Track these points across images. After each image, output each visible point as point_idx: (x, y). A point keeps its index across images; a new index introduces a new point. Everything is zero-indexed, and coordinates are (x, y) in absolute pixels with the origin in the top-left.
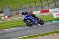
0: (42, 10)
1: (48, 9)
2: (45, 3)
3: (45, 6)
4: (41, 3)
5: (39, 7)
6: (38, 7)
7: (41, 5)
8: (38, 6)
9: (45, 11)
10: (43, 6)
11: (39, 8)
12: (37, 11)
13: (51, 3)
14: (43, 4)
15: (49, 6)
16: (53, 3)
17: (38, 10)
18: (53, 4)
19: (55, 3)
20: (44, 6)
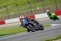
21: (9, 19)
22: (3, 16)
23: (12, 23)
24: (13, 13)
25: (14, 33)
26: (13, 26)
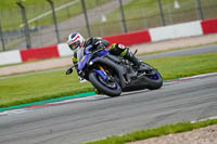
0: (28, 46)
1: (56, 41)
2: (40, 17)
3: (42, 28)
4: (21, 16)
5: (15, 32)
6: (8, 32)
7: (22, 25)
8: (11, 29)
9: (39, 50)
10: (33, 28)
11: (12, 39)
12: (4, 50)
13: (69, 16)
14: (29, 22)
15: (57, 31)
16: (75, 15)
17: (9, 49)
18: (78, 17)
19: (83, 15)
20: (36, 30)
21: (164, 25)
22: (144, 15)
23: (177, 39)
24: (177, 6)
25: (181, 76)
26: (179, 49)
